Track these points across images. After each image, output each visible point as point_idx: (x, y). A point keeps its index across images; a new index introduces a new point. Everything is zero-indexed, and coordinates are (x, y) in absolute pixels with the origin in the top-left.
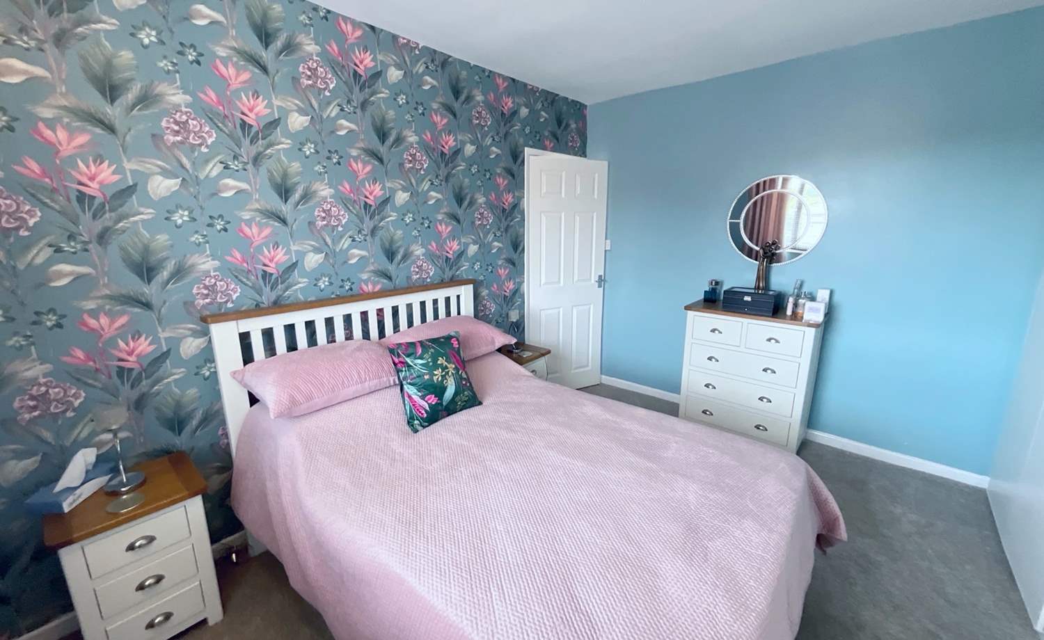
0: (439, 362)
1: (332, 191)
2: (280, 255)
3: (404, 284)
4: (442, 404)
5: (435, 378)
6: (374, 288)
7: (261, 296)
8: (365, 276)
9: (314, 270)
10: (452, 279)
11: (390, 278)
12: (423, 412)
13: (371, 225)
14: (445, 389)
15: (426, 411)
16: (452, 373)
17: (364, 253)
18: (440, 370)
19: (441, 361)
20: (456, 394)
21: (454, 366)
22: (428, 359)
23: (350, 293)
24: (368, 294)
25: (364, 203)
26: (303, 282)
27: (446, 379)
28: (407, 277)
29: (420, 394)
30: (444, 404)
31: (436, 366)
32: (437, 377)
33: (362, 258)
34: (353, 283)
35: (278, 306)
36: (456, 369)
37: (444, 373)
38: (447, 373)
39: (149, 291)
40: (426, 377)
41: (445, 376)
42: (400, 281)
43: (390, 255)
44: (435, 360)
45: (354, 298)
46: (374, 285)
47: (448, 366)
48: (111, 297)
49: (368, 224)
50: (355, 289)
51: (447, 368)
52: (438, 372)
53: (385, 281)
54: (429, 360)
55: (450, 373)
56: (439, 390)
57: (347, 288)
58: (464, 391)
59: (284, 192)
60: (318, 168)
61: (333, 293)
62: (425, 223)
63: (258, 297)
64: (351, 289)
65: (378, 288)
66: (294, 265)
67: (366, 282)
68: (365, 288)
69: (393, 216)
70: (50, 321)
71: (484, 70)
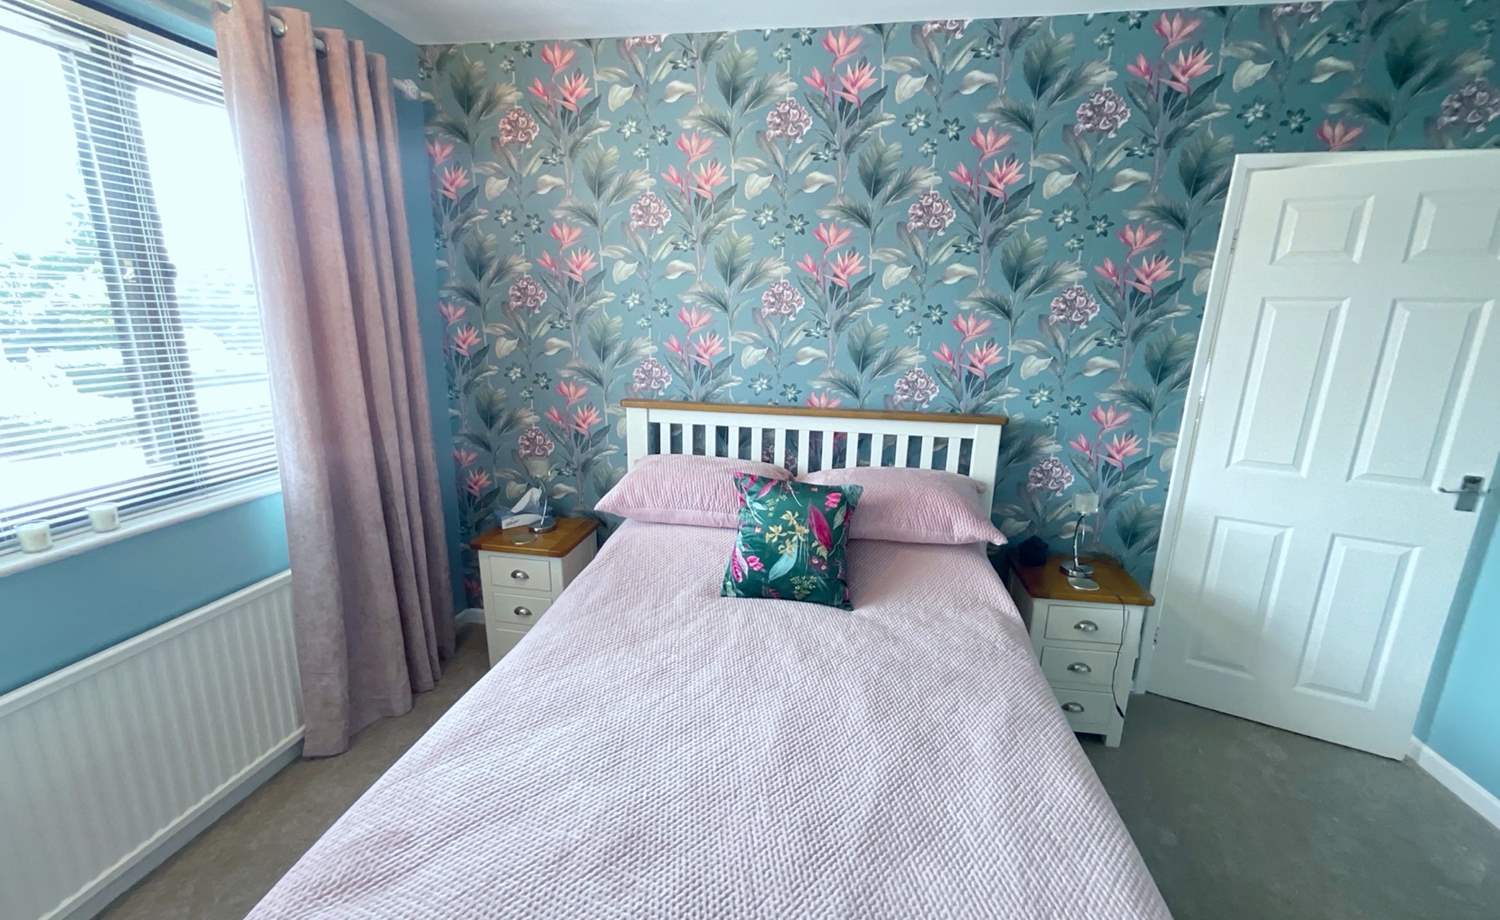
0: (784, 517)
1: (788, 268)
2: (717, 347)
3: (879, 404)
4: (766, 576)
5: (768, 536)
6: (829, 403)
7: (690, 389)
8: (817, 385)
9: (751, 368)
10: (974, 412)
11: (856, 394)
12: (740, 574)
13: (837, 315)
14: (777, 557)
15: (743, 574)
16: (799, 541)
17: (821, 353)
18: (780, 528)
19: (787, 516)
20: (795, 571)
21: (807, 531)
22: (771, 506)
23: (793, 403)
24: (820, 408)
25: (830, 284)
26: (736, 381)
27: (785, 544)
28: (886, 396)
29: (744, 549)
30: (771, 577)
31: (776, 521)
32: (771, 536)
33: (817, 359)
34: (799, 392)
35: (706, 403)
36: (810, 537)
37: (784, 534)
38: (791, 537)
39: (602, 369)
40: (758, 530)
41: (785, 539)
42: (872, 398)
43: (862, 359)
44: (779, 512)
45: (797, 411)
46: (829, 396)
47: (797, 527)
48: (578, 370)
49: (833, 314)
50: (801, 401)
51: (793, 528)
52: (776, 530)
53: (847, 396)
54: (771, 509)
55: (795, 538)
56: (770, 556)
57: (790, 396)
58: (810, 573)
59: (730, 272)
60: (775, 240)
61: (770, 400)
62: (935, 314)
63: (688, 391)
64: (795, 399)
65: (834, 404)
66: (729, 360)
67: (818, 393)
68: (815, 401)
69: (876, 303)
70: (543, 382)
71: (1123, 18)
